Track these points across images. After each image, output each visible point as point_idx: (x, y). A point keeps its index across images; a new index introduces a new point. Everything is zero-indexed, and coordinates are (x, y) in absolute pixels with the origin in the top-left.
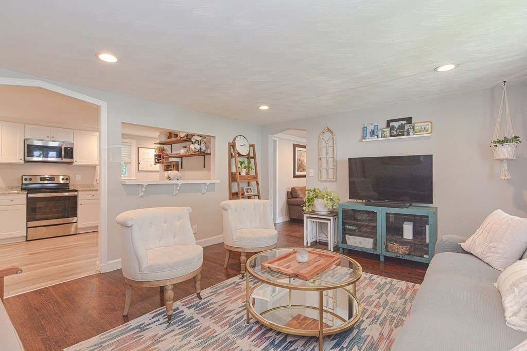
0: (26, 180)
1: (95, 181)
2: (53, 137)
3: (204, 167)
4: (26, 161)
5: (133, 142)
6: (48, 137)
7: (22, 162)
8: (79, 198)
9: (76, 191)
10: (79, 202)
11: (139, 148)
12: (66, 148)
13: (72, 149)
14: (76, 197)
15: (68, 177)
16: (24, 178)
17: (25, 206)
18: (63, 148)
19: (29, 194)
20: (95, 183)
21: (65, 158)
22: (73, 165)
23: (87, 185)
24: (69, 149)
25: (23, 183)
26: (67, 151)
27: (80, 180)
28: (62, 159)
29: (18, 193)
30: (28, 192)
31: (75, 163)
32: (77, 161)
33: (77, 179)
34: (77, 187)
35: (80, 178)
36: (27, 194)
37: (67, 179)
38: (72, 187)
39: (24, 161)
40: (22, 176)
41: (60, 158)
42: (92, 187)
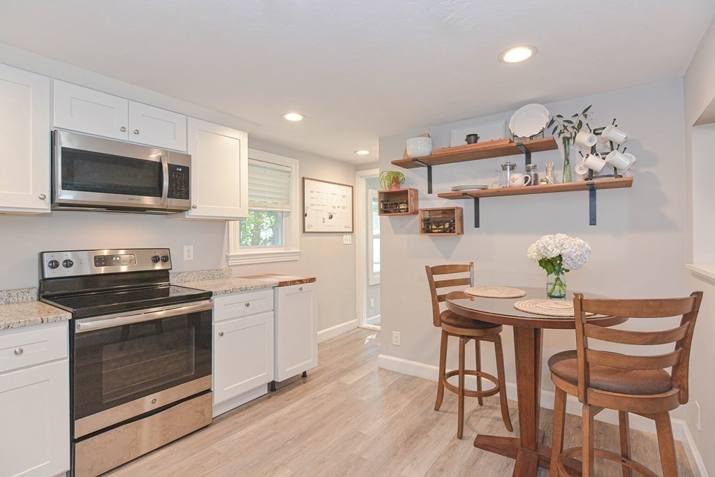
0: (54, 265)
1: (224, 259)
2: (137, 132)
3: (593, 221)
4: (57, 206)
5: (294, 165)
6: (123, 129)
7: (45, 206)
8: (216, 317)
9: (208, 295)
10: (217, 327)
11: (303, 179)
12: (172, 168)
13: (186, 171)
14: (208, 313)
15: (166, 253)
16: (47, 258)
17: (66, 363)
18: (165, 166)
19: (77, 322)
20: (223, 266)
21: (170, 196)
22: (187, 217)
23: (209, 271)
24: (179, 171)
25: (46, 276)
26: (175, 175)
27: (192, 258)
28: (165, 200)
29: (42, 322)
30: (72, 314)
31: (192, 213)
32: (198, 206)
33: (186, 258)
34: (187, 279)
35: (192, 253)
36: (70, 320)
37: (166, 259)
38: (176, 279)
39: (52, 203)
40: (41, 254)
41: (159, 198)
42: (218, 277)
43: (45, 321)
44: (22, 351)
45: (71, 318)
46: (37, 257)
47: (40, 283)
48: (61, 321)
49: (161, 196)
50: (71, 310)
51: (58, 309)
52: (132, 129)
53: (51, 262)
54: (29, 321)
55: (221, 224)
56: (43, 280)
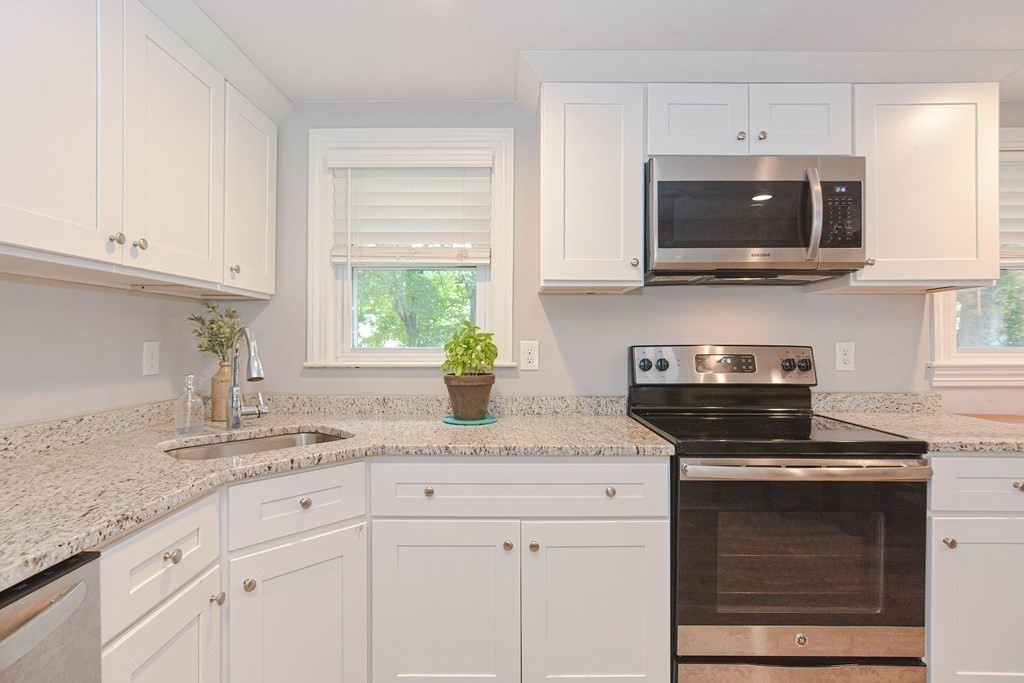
0: (646, 366)
1: (921, 373)
4: (651, 275)
6: (741, 136)
7: (637, 276)
9: (916, 449)
12: (829, 189)
13: (855, 189)
14: (920, 489)
15: (807, 355)
16: (638, 355)
17: (665, 525)
18: (816, 189)
19: (683, 461)
20: (920, 386)
21: (825, 243)
22: (853, 284)
23: (888, 394)
24: (841, 194)
25: (638, 382)
26: (834, 202)
27: (851, 367)
28: (814, 254)
29: (638, 453)
30: (676, 447)
31: (865, 276)
32: (878, 260)
33: (840, 366)
34: (844, 407)
35: (851, 357)
36: (671, 456)
37: (807, 366)
38: (822, 404)
39: (645, 271)
40: (631, 349)
41: (804, 249)
42: (909, 408)
43: (641, 453)
44: (614, 493)
45: (673, 454)
46: (626, 354)
47: (630, 392)
48: (660, 455)
49: (807, 245)
50: (674, 440)
51: (655, 435)
52: (755, 133)
53: (644, 360)
54: (622, 448)
55: (915, 297)
56: (635, 388)
